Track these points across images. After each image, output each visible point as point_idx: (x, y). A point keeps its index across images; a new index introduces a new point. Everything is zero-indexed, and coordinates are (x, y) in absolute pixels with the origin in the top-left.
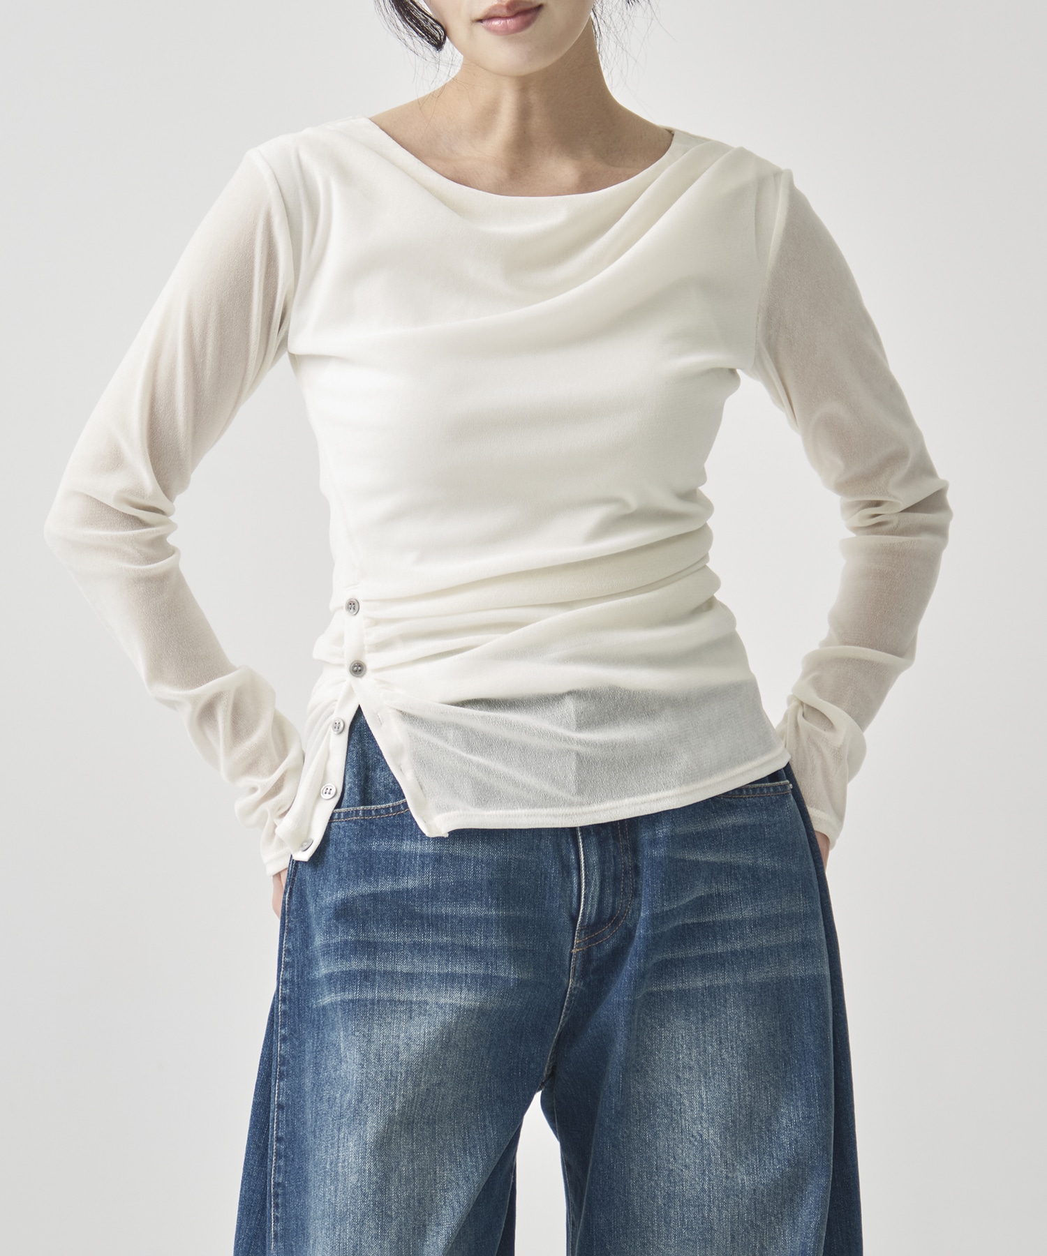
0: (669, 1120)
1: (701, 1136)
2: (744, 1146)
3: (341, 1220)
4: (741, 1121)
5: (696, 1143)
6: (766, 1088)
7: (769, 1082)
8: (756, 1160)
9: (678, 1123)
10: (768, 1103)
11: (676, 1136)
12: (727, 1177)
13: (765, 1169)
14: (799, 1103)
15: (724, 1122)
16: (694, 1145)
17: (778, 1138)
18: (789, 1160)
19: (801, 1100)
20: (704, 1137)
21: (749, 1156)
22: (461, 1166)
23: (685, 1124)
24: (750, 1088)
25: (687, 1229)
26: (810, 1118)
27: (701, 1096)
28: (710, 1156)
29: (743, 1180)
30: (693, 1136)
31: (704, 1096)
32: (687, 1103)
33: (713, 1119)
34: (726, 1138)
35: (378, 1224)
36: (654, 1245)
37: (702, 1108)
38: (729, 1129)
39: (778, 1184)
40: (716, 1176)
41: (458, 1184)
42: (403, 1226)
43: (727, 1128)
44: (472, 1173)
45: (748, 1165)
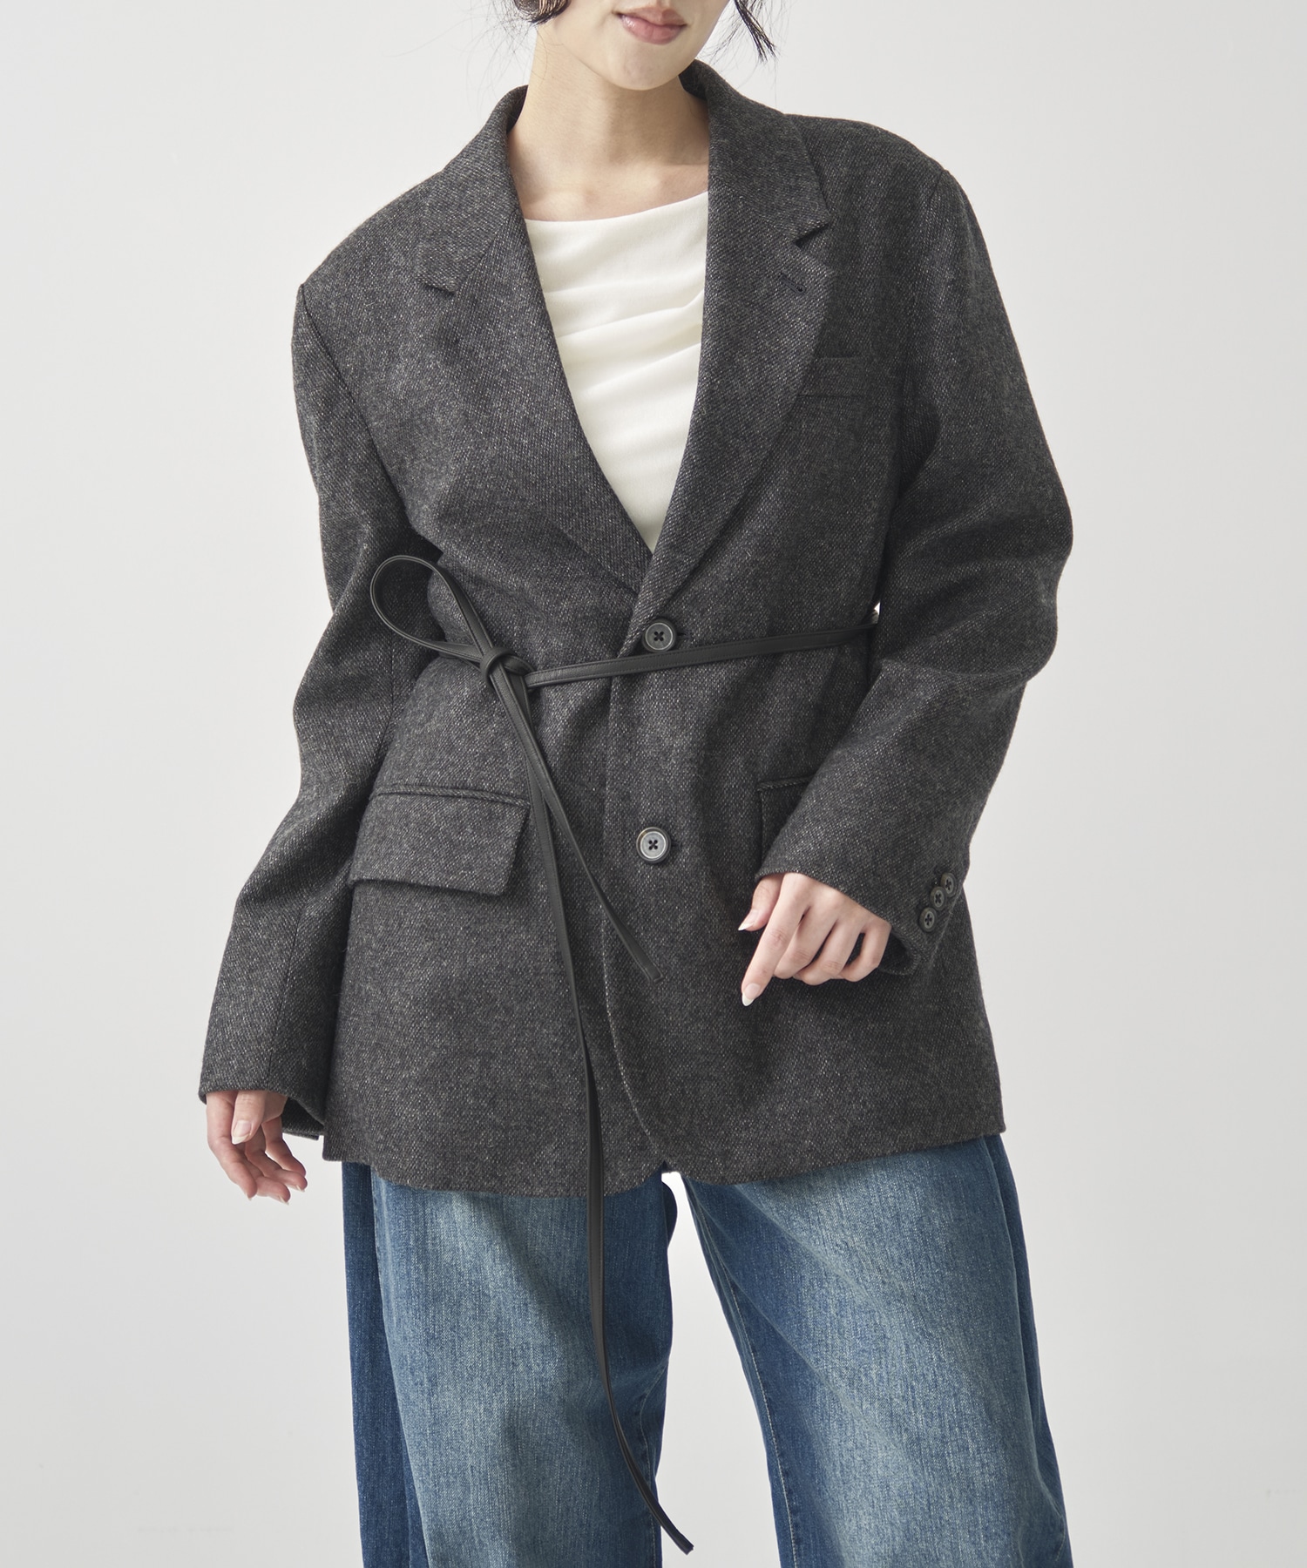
0: (808, 1232)
1: (847, 1244)
2: (896, 1252)
3: (435, 1300)
4: (886, 1225)
5: (842, 1252)
6: (911, 1188)
7: (914, 1181)
8: (912, 1265)
9: (817, 1234)
10: (916, 1204)
11: (819, 1249)
12: (884, 1283)
13: (923, 1274)
14: (948, 1204)
15: (868, 1227)
16: (840, 1254)
17: (933, 1240)
18: (947, 1264)
19: (950, 1201)
20: (850, 1245)
21: (903, 1262)
22: (554, 1240)
23: (826, 1234)
24: (892, 1189)
25: (861, 1338)
26: (960, 1220)
27: (838, 1204)
28: (860, 1262)
29: (900, 1286)
30: (837, 1245)
31: (841, 1204)
32: (825, 1213)
33: (855, 1226)
34: (873, 1245)
35: (475, 1304)
36: (827, 1360)
37: (842, 1217)
38: (874, 1234)
39: (939, 1290)
40: (871, 1282)
41: (548, 1259)
42: (502, 1306)
43: (873, 1234)
44: (565, 1248)
45: (904, 1271)
